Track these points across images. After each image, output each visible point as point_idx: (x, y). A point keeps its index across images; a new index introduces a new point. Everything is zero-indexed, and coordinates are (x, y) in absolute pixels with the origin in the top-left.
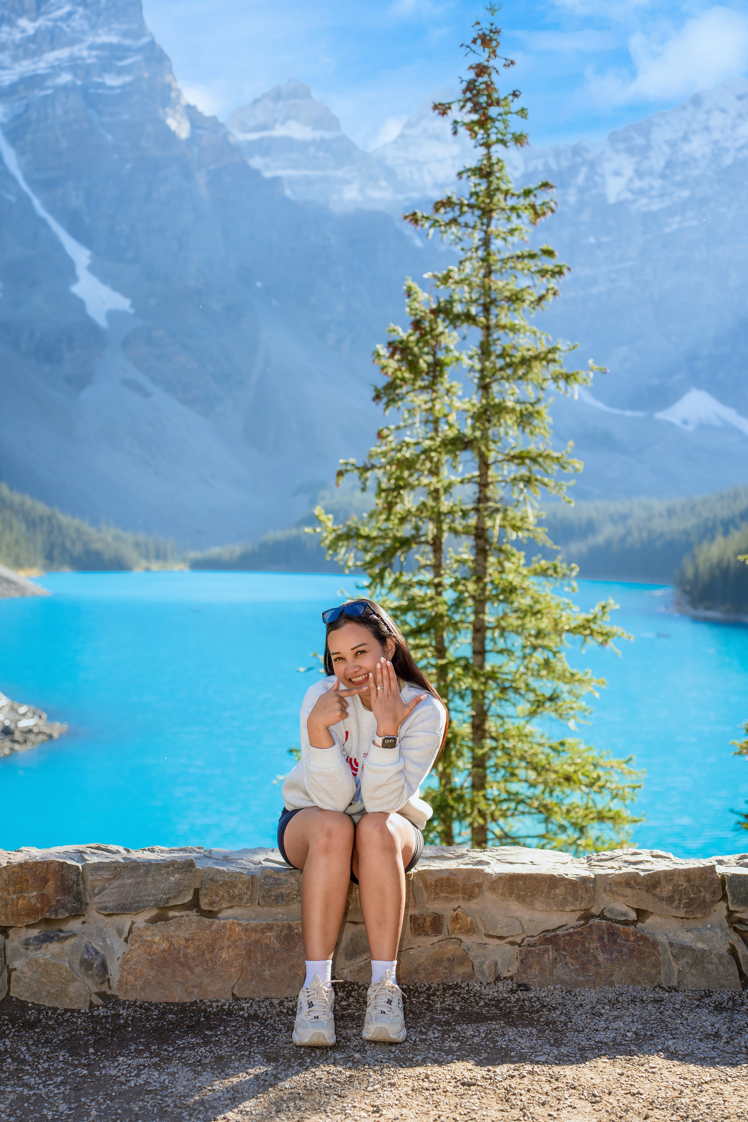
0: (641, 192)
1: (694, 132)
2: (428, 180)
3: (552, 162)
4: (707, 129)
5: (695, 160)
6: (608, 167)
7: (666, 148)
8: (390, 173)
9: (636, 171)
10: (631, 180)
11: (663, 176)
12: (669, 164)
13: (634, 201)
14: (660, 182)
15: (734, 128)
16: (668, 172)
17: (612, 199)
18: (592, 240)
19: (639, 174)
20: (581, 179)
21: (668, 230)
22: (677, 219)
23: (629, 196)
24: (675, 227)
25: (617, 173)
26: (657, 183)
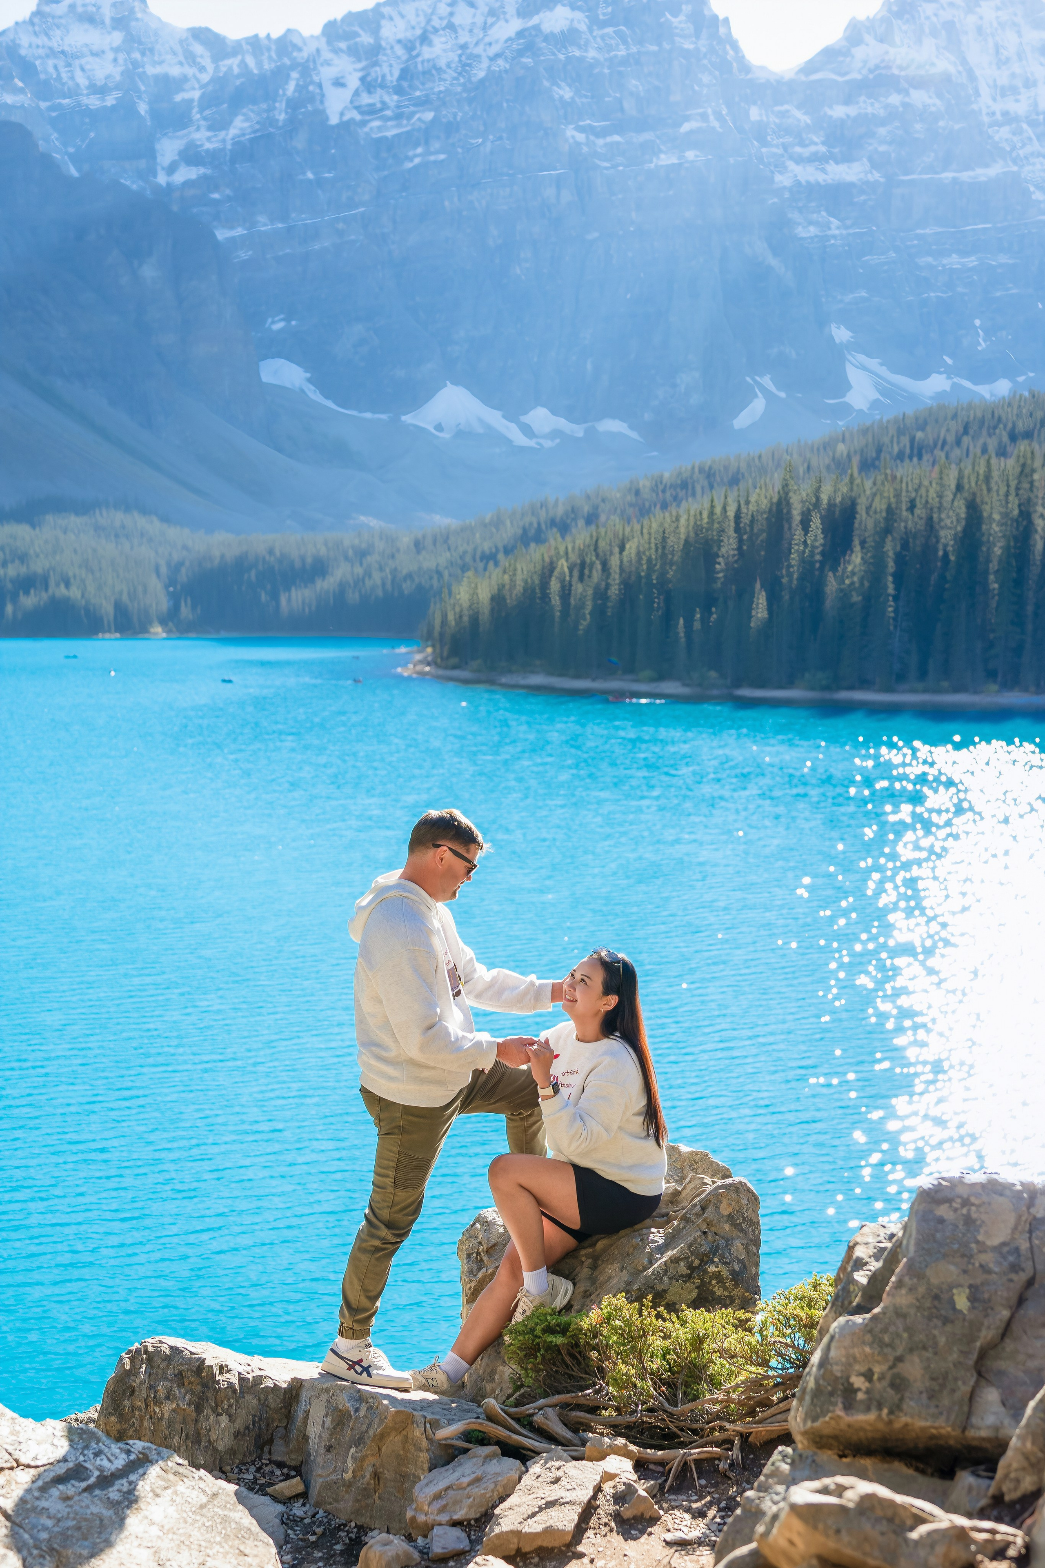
0: (371, 111)
1: (436, 30)
2: (82, 81)
3: (251, 61)
4: (451, 27)
5: (439, 70)
6: (327, 74)
7: (400, 51)
8: (27, 69)
9: (363, 79)
10: (357, 93)
11: (398, 90)
12: (405, 74)
13: (364, 123)
14: (396, 97)
15: (485, 28)
16: (405, 84)
17: (334, 120)
18: (310, 175)
19: (368, 85)
20: (291, 87)
21: (409, 165)
22: (419, 150)
23: (358, 117)
24: (417, 161)
25: (339, 83)
26: (392, 100)
